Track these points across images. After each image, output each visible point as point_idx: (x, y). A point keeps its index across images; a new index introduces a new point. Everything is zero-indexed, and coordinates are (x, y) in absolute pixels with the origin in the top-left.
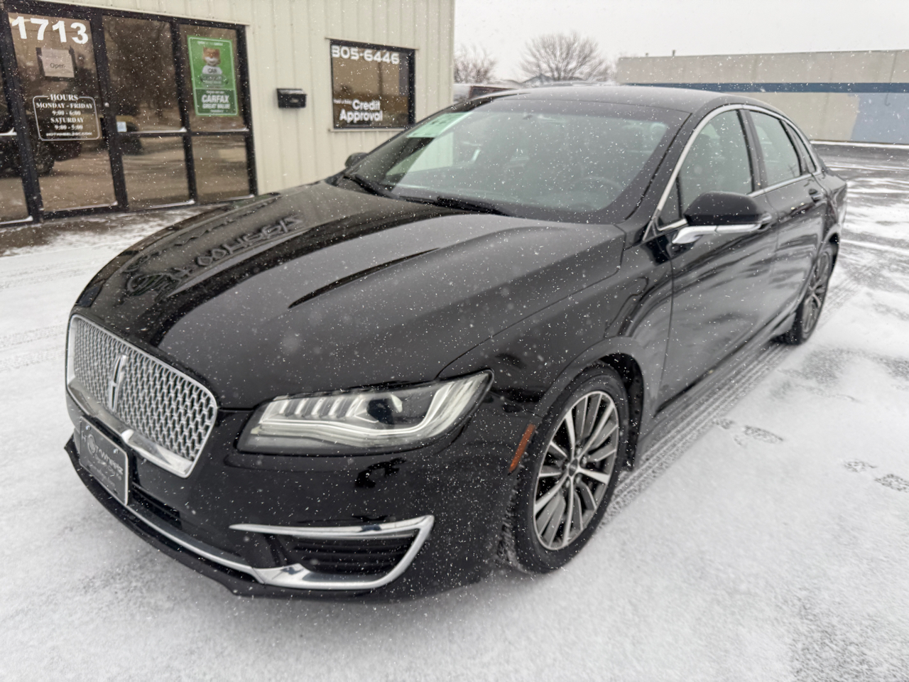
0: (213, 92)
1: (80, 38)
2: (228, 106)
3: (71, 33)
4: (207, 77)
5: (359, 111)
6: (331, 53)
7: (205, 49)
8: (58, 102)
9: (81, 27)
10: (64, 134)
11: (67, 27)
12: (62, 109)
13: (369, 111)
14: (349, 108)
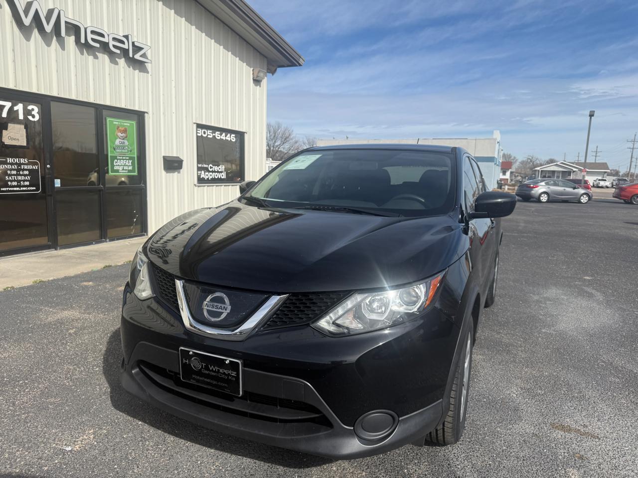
0: (122, 158)
1: (33, 116)
2: (130, 168)
3: (27, 113)
4: (118, 147)
5: (212, 172)
6: (197, 133)
7: (118, 128)
8: (12, 164)
9: (35, 109)
10: (15, 189)
11: (25, 109)
12: (14, 170)
13: (218, 172)
14: (206, 170)
